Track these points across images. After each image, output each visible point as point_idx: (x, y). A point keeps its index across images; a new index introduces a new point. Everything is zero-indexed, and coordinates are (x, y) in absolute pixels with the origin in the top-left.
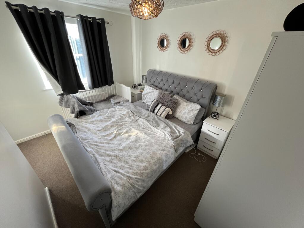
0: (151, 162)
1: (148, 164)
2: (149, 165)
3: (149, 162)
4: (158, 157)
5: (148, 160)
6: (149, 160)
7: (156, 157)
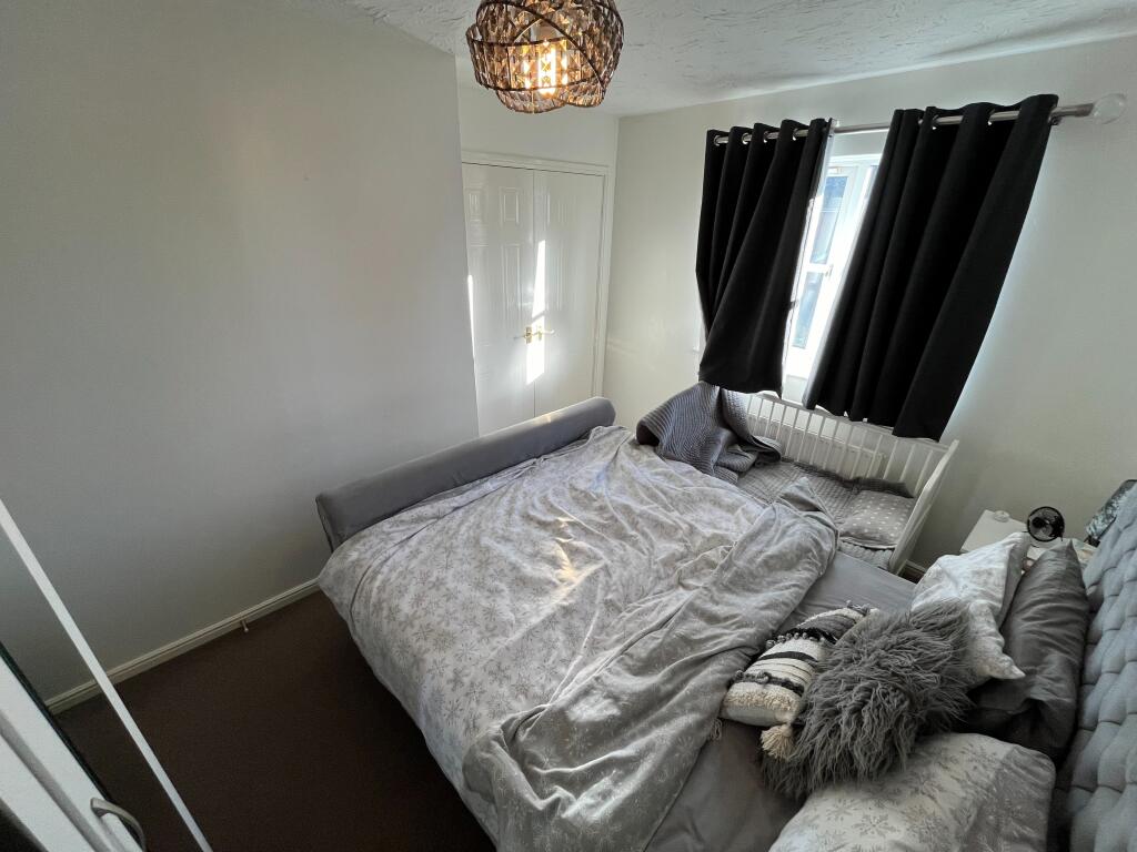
0: (409, 629)
1: (402, 619)
2: (400, 624)
3: (409, 622)
4: (427, 656)
5: (420, 617)
6: (417, 623)
7: (429, 644)
